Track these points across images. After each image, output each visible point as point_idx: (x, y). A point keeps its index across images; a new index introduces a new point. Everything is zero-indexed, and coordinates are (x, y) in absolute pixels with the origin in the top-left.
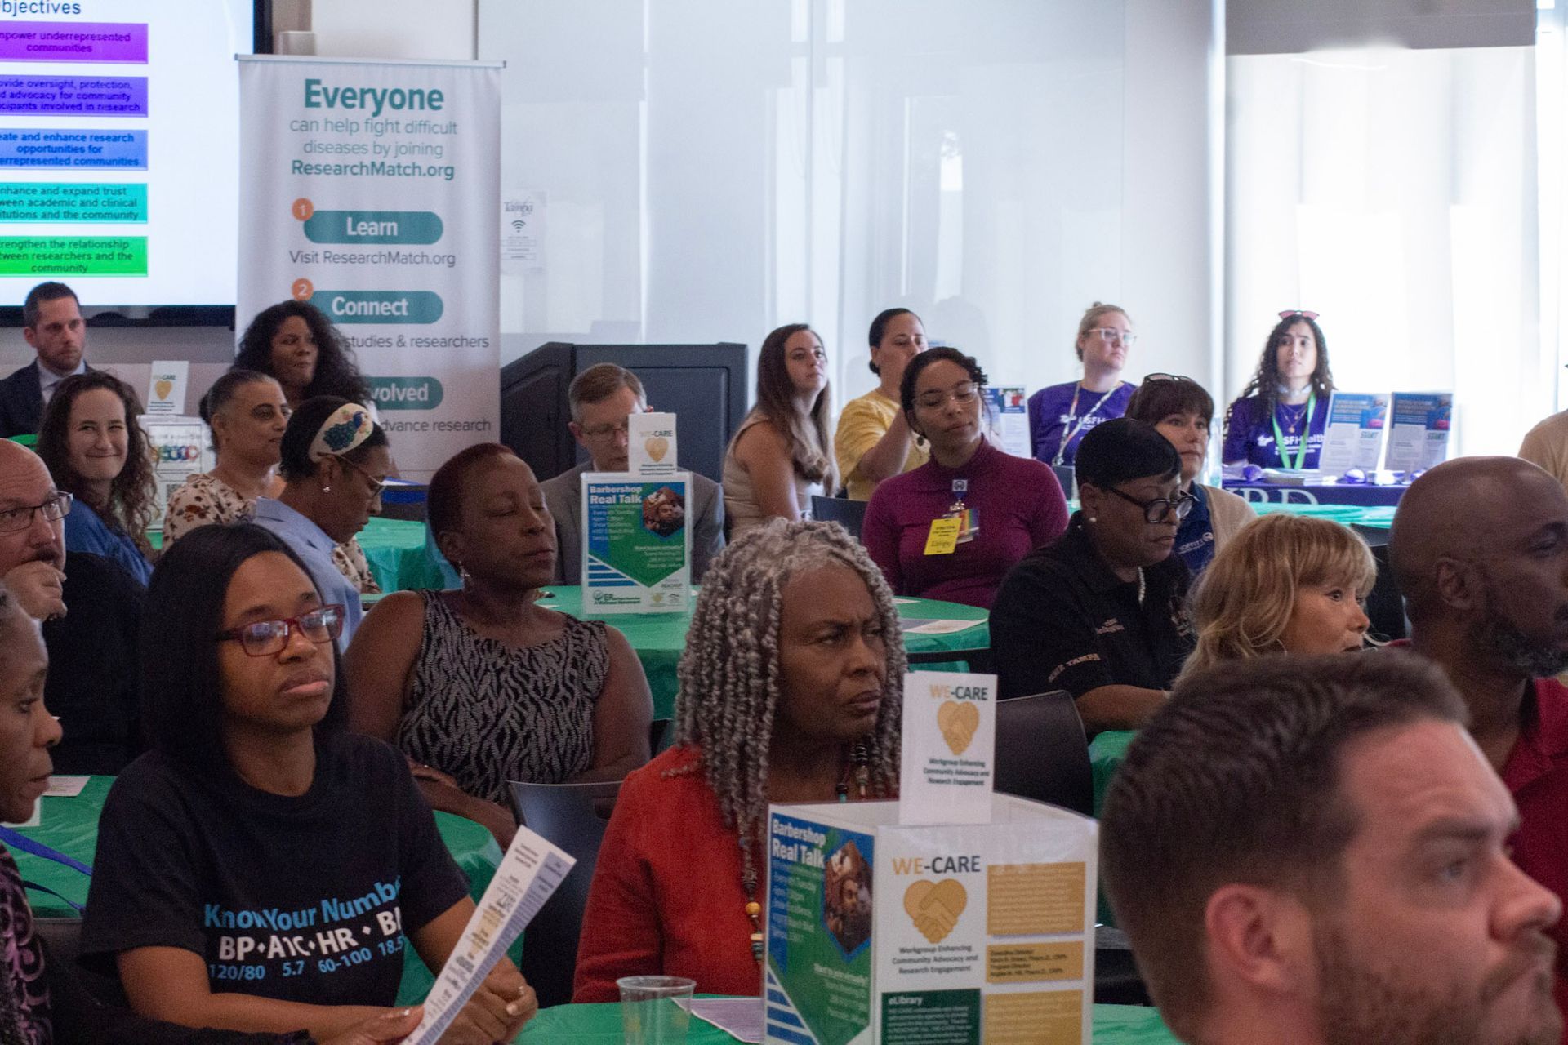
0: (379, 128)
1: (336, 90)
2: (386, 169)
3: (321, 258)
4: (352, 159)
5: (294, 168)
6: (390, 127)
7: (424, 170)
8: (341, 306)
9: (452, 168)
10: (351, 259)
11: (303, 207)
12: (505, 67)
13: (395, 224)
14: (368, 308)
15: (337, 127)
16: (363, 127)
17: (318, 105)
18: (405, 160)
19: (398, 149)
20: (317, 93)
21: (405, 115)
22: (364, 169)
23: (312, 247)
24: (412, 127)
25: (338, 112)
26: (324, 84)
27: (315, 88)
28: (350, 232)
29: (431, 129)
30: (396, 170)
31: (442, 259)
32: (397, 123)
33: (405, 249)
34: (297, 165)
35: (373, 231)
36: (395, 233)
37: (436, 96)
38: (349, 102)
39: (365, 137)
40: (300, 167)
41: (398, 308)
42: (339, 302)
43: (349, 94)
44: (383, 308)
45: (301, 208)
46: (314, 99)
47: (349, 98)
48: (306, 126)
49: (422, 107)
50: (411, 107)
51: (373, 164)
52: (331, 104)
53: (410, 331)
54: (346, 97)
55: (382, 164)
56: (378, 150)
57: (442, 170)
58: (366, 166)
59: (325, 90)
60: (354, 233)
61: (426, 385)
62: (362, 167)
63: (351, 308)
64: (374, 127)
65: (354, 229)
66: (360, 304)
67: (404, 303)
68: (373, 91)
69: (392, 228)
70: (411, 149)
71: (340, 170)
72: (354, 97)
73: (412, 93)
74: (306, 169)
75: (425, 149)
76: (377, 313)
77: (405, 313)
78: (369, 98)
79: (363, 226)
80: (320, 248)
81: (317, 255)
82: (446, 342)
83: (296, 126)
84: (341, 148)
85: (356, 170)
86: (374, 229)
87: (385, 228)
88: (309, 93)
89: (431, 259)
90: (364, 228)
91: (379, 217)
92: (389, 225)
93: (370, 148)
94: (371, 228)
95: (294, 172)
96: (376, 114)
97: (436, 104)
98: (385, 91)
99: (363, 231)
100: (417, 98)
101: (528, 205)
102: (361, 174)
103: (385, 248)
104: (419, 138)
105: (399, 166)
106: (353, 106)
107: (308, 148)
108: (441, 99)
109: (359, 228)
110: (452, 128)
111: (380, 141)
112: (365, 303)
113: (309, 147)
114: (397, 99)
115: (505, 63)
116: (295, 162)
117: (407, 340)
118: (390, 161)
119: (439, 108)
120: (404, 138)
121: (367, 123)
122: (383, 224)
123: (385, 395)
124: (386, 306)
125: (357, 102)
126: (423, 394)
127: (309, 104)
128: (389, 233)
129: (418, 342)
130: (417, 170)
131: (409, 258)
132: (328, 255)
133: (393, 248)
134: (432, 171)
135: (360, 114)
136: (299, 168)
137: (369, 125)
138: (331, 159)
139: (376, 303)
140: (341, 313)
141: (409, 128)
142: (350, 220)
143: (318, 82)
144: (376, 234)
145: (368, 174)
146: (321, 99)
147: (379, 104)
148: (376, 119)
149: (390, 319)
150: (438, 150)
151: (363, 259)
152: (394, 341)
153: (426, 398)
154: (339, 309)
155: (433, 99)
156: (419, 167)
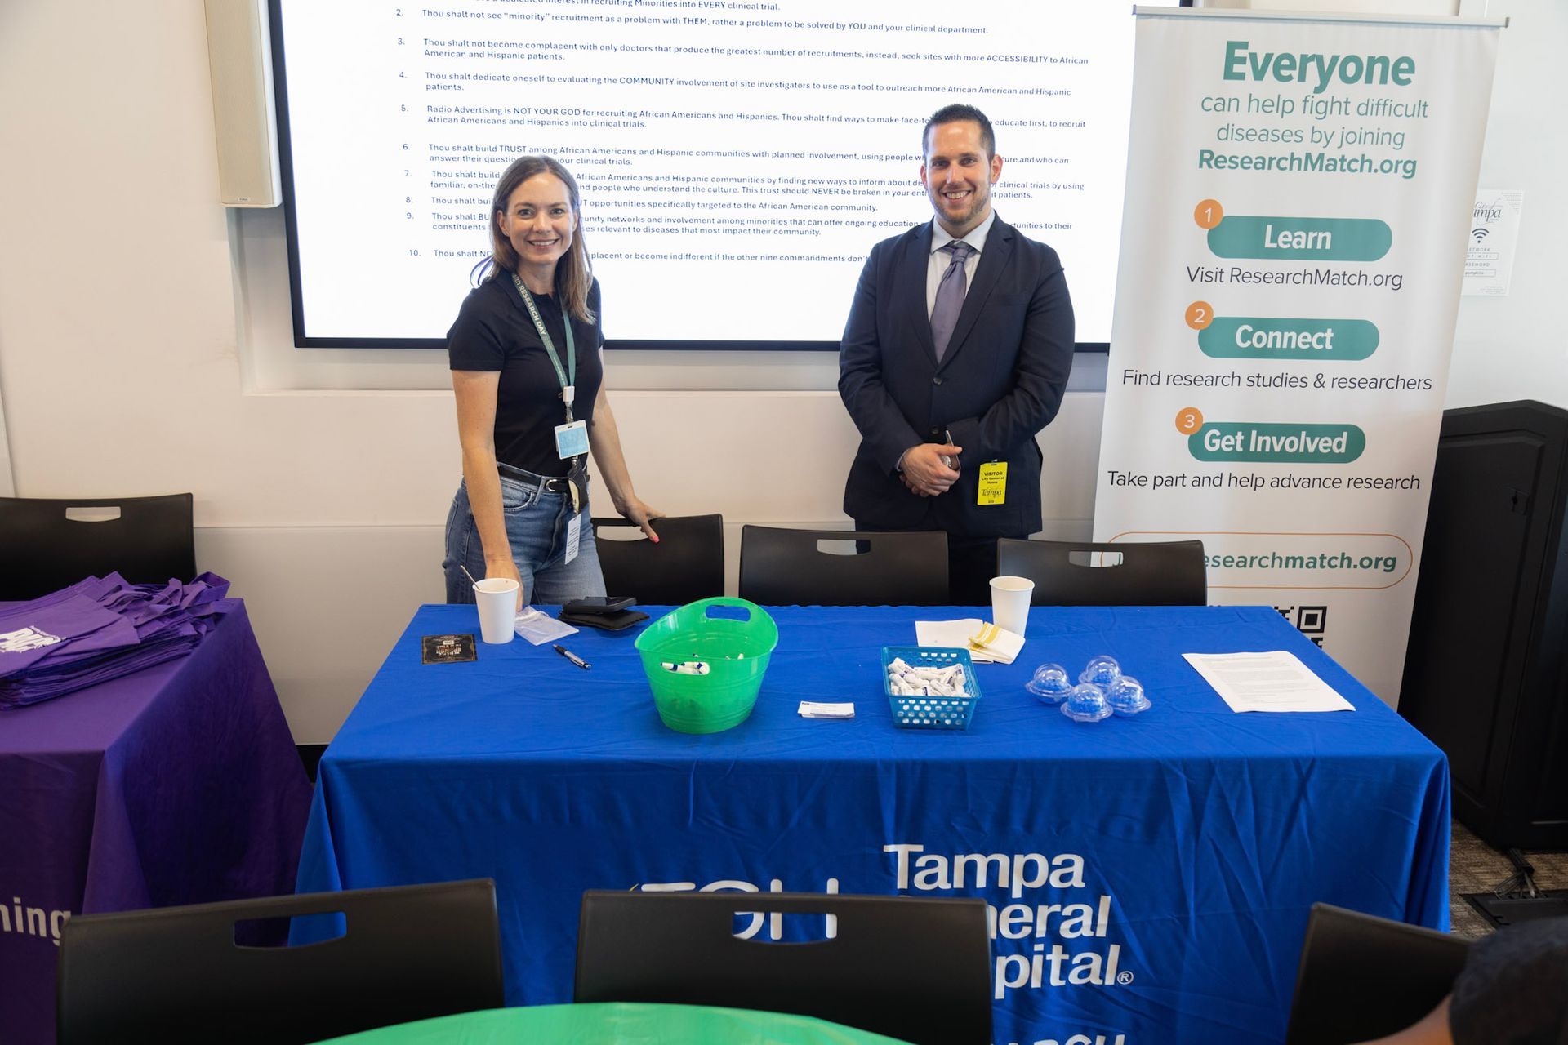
0: (1321, 108)
1: (1269, 57)
2: (1325, 163)
3: (1226, 276)
4: (1280, 149)
5: (1202, 159)
6: (1336, 106)
7: (1377, 165)
8: (1246, 336)
9: (1414, 163)
10: (1265, 278)
11: (1209, 211)
12: (1507, 26)
13: (1328, 235)
14: (1281, 339)
15: (1263, 106)
16: (1299, 105)
17: (1241, 76)
18: (1352, 152)
19: (1344, 137)
20: (1242, 61)
21: (1360, 92)
22: (1296, 163)
23: (1213, 262)
24: (1369, 108)
25: (1269, 87)
26: (1251, 49)
27: (1239, 53)
28: (1268, 244)
29: (1393, 111)
30: (1339, 163)
31: (1385, 280)
32: (1347, 102)
33: (1337, 266)
34: (1207, 156)
35: (1299, 243)
36: (1328, 246)
37: (1404, 66)
38: (1284, 73)
39: (1301, 120)
40: (1208, 159)
41: (1321, 341)
42: (1245, 331)
43: (1285, 62)
44: (1301, 340)
45: (1206, 211)
46: (1237, 68)
47: (1286, 68)
48: (1222, 104)
49: (1383, 81)
50: (1369, 80)
51: (1308, 156)
52: (1259, 75)
53: (1333, 368)
54: (1281, 66)
55: (1321, 156)
56: (1317, 137)
57: (1401, 166)
58: (1299, 160)
59: (1253, 56)
60: (1274, 246)
61: (1345, 434)
62: (1292, 160)
63: (1260, 339)
64: (1315, 107)
65: (1274, 239)
66: (1271, 334)
67: (1329, 334)
68: (1319, 59)
69: (1324, 239)
70: (1361, 138)
71: (1263, 164)
72: (1292, 67)
73: (1372, 61)
74: (1216, 162)
75: (1378, 138)
76: (1293, 346)
77: (1329, 347)
78: (1312, 67)
79: (1286, 236)
80: (1227, 264)
81: (1221, 272)
82: (1377, 383)
83: (1209, 104)
84: (1267, 135)
85: (1283, 164)
86: (1302, 240)
87: (1315, 239)
88: (1231, 60)
89: (1370, 280)
90: (1285, 238)
91: (1308, 225)
92: (1321, 235)
93: (1307, 135)
94: (1297, 240)
95: (1201, 166)
96: (1318, 90)
97: (1403, 76)
98: (1335, 58)
99: (1285, 243)
100: (1378, 68)
101: (1495, 209)
102: (1291, 169)
103: (1311, 266)
104: (1373, 123)
105: (1343, 159)
106: (1290, 78)
107: (1223, 134)
108: (1411, 70)
109: (1281, 239)
110: (1422, 108)
111: (1321, 126)
112: (1278, 334)
113: (1226, 133)
114: (1351, 70)
115: (1508, 20)
116: (1203, 152)
117: (1327, 380)
118: (1332, 152)
119: (1408, 81)
120: (1354, 122)
121: (1305, 101)
122: (1312, 235)
123: (1292, 444)
124: (1305, 337)
125: (1295, 74)
126: (1339, 445)
127: (1229, 74)
128: (1319, 246)
129: (1340, 382)
130: (1366, 165)
131: (1343, 279)
132: (1236, 272)
133: (1323, 266)
134: (1387, 166)
135: (1295, 90)
136: (1208, 161)
137: (1308, 105)
138: (1254, 149)
139: (1294, 334)
140: (1248, 343)
141: (1363, 109)
142: (1269, 228)
143: (1245, 45)
144: (1302, 246)
145: (1299, 169)
146: (1246, 68)
147: (1325, 77)
148: (1319, 97)
149: (1310, 354)
150: (1399, 139)
151: (1282, 278)
152: (1311, 381)
153: (1343, 450)
154: (1244, 341)
155: (1400, 70)
156: (1370, 161)
